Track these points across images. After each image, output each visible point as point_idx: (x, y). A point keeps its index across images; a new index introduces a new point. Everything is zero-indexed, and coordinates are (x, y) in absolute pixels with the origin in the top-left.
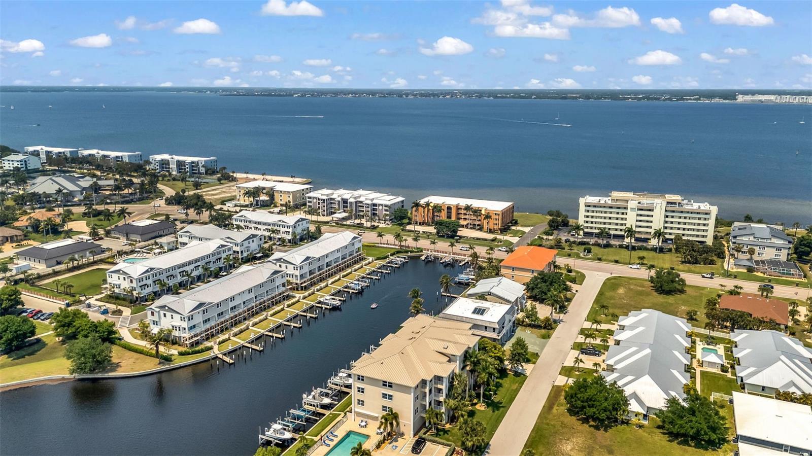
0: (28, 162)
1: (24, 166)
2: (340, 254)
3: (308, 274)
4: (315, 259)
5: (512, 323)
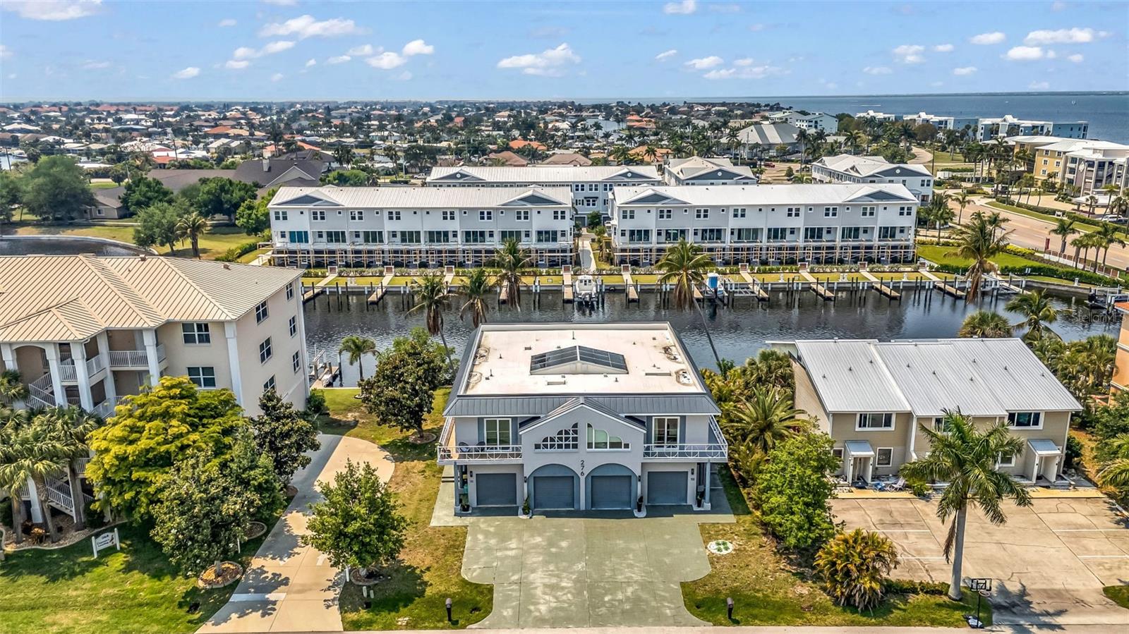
2: (799, 223)
3: (654, 237)
4: (685, 207)
5: (632, 460)
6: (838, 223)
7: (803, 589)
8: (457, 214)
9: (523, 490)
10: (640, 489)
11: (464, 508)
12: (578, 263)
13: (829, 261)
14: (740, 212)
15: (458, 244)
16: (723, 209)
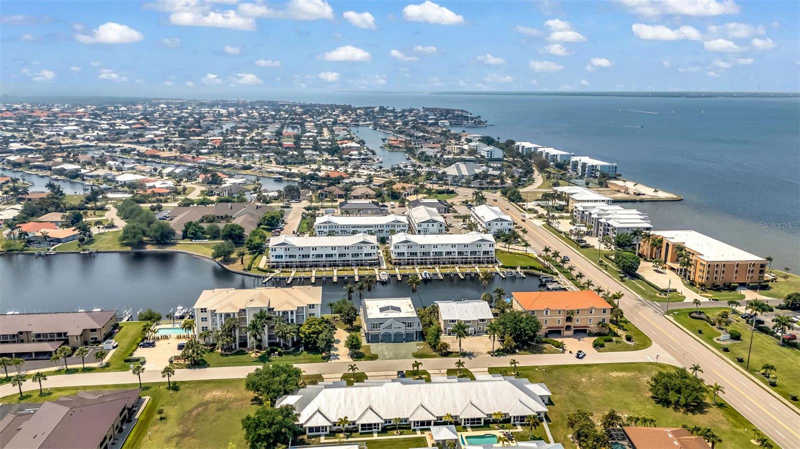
0: (493, 152)
1: (489, 155)
2: (456, 250)
3: (406, 255)
4: (417, 245)
5: (403, 331)
6: (469, 250)
7: (434, 353)
8: (336, 248)
9: (380, 338)
10: (404, 337)
11: (368, 342)
12: (379, 264)
13: (466, 263)
14: (436, 246)
15: (337, 258)
16: (430, 245)
